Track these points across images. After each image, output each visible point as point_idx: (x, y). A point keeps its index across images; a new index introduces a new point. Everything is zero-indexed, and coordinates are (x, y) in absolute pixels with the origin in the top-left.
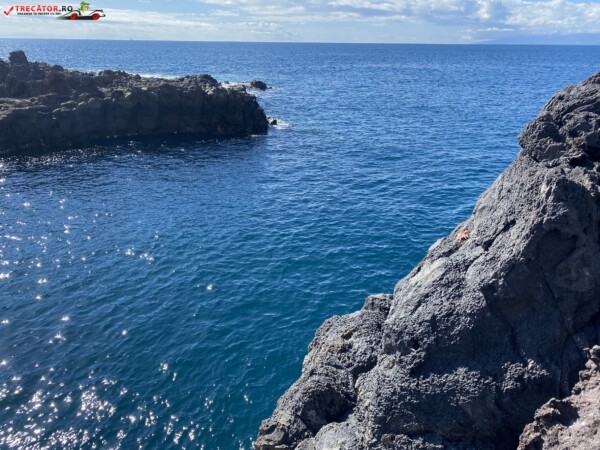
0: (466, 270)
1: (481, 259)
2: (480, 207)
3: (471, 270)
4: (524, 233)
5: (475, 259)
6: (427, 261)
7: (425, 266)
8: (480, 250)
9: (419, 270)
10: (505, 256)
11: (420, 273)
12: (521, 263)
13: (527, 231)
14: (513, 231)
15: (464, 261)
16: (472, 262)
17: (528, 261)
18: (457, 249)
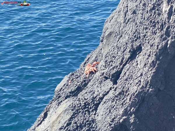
0: (96, 109)
1: (111, 94)
2: (107, 33)
3: (101, 109)
4: (150, 61)
5: (104, 95)
6: (54, 104)
7: (51, 110)
8: (109, 83)
9: (46, 115)
10: (134, 89)
11: (46, 120)
12: (150, 95)
13: (153, 58)
14: (140, 58)
15: (93, 99)
16: (102, 99)
17: (158, 92)
18: (86, 85)
